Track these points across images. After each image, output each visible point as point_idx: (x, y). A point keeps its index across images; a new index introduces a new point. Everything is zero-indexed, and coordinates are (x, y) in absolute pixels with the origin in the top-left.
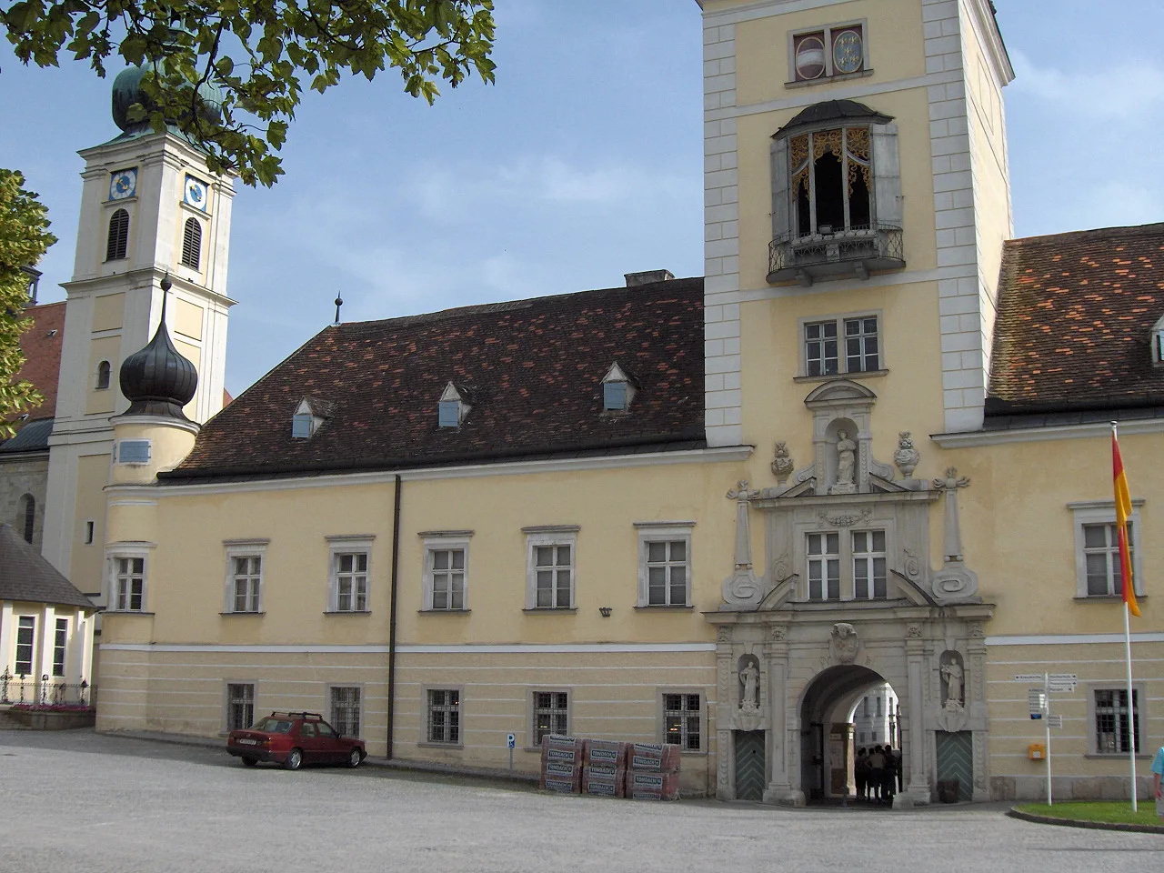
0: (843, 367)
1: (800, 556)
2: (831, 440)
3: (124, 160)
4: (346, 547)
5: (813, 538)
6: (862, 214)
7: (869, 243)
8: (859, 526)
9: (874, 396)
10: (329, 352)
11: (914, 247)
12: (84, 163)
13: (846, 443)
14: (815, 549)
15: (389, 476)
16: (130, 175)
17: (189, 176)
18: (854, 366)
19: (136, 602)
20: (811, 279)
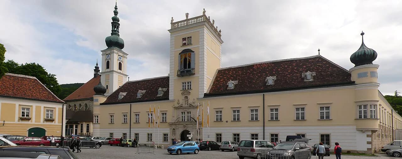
0: (187, 89)
1: (181, 115)
2: (185, 99)
3: (108, 52)
4: (124, 114)
5: (182, 113)
6: (189, 67)
7: (190, 71)
8: (188, 111)
9: (190, 93)
10: (127, 85)
11: (196, 71)
12: (102, 53)
13: (187, 100)
14: (182, 114)
15: (129, 104)
16: (109, 55)
17: (119, 55)
18: (188, 88)
19: (97, 122)
20: (183, 76)
